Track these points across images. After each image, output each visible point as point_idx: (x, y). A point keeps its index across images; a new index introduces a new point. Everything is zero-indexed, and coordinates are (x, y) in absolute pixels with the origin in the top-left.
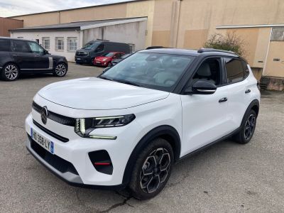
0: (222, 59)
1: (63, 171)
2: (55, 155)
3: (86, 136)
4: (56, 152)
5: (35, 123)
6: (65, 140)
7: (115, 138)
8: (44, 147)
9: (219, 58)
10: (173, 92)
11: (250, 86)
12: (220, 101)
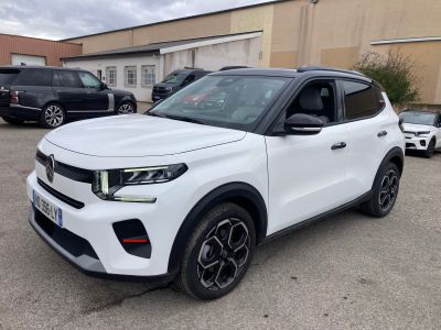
0: (337, 82)
1: (77, 254)
2: (65, 229)
3: (110, 198)
4: (66, 225)
5: (40, 182)
6: (79, 205)
7: (154, 201)
8: (49, 217)
9: (333, 81)
10: (253, 132)
11: (387, 125)
12: (334, 148)
